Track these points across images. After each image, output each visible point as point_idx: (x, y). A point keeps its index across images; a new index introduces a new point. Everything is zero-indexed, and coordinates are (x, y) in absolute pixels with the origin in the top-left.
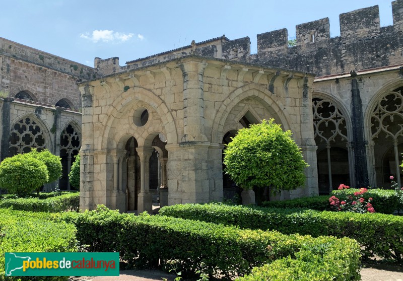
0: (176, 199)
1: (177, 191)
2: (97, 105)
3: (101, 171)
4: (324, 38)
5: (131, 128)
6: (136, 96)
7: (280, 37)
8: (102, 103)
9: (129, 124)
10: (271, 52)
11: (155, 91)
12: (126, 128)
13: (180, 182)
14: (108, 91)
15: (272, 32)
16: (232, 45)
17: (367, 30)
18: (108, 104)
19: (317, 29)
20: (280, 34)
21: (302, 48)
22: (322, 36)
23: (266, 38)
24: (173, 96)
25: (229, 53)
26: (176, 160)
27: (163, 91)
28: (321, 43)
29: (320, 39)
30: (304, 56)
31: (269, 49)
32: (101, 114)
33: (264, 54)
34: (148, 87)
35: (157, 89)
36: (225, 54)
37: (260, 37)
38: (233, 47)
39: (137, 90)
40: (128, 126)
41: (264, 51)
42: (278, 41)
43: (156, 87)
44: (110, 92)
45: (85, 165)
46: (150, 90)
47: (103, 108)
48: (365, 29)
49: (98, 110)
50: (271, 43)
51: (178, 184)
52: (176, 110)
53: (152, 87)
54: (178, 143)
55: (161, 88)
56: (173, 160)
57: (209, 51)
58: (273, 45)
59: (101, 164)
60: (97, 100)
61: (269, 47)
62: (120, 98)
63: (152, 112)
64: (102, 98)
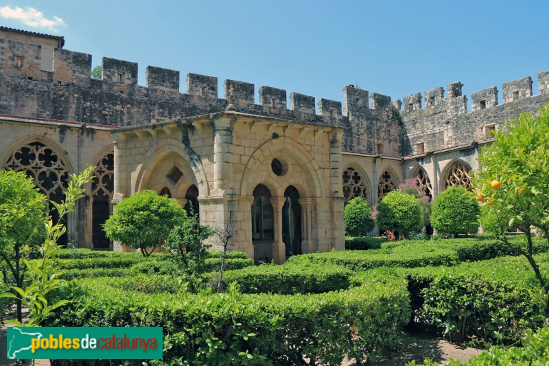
0: (324, 245)
2: (238, 144)
3: (244, 220)
4: (213, 96)
5: (270, 176)
6: (286, 146)
7: (173, 78)
8: (245, 143)
9: (268, 171)
10: (164, 92)
11: (305, 146)
12: (264, 175)
13: (327, 231)
14: (253, 131)
16: (117, 66)
17: (246, 102)
18: (253, 145)
19: (208, 85)
20: (174, 75)
21: (194, 98)
22: (212, 94)
23: (158, 73)
24: (321, 155)
25: (113, 74)
26: (324, 212)
27: (313, 148)
28: (210, 100)
29: (210, 96)
30: (199, 109)
31: (162, 88)
32: (244, 155)
33: (156, 91)
34: (299, 141)
35: (307, 145)
36: (108, 73)
37: (151, 70)
38: (118, 69)
39: (290, 141)
40: (266, 173)
41: (156, 87)
42: (171, 83)
43: (306, 143)
44: (255, 133)
45: (231, 212)
46: (300, 144)
47: (246, 149)
48: (244, 101)
49: (240, 150)
50: (164, 82)
52: (323, 169)
53: (302, 142)
54: (327, 197)
55: (311, 146)
56: (321, 211)
57: (84, 60)
58: (165, 84)
59: (244, 212)
60: (238, 137)
61: (161, 85)
62: (269, 144)
63: (293, 165)
64: (245, 138)
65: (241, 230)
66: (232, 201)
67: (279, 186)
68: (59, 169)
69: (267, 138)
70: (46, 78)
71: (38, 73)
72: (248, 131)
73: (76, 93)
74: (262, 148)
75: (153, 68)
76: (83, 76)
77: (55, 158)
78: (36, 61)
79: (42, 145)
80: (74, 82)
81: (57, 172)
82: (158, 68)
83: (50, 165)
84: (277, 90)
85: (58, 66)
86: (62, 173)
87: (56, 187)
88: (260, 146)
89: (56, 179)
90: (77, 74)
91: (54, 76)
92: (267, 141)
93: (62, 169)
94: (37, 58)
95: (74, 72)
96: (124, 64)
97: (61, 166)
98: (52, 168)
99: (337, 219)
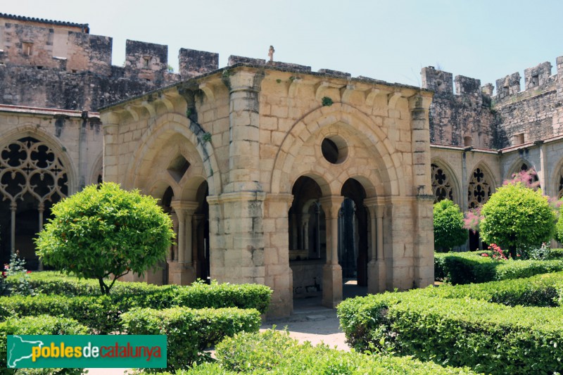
0: (402, 267)
1: (404, 257)
2: (268, 114)
3: (277, 231)
6: (345, 117)
7: (211, 62)
8: (278, 111)
9: (315, 156)
11: (373, 118)
12: (310, 162)
13: (407, 246)
14: (291, 94)
15: (202, 52)
16: (143, 49)
18: (291, 116)
20: (212, 58)
23: (192, 57)
24: (398, 132)
25: (138, 59)
26: (402, 217)
27: (386, 121)
32: (277, 130)
34: (364, 109)
35: (376, 116)
36: (132, 58)
37: (185, 53)
38: (144, 53)
39: (350, 109)
40: (313, 159)
41: (189, 73)
42: (209, 67)
43: (375, 113)
44: (294, 98)
45: (254, 218)
46: (366, 114)
47: (281, 121)
49: (270, 123)
50: (199, 66)
51: (405, 248)
52: (402, 152)
53: (369, 112)
54: (407, 196)
55: (383, 118)
56: (399, 217)
57: (103, 44)
58: (202, 69)
59: (276, 218)
60: (267, 103)
61: (196, 70)
62: (317, 113)
63: (355, 147)
64: (279, 104)
65: (272, 246)
66: (255, 201)
67: (334, 179)
68: (56, 170)
69: (314, 105)
70: (58, 67)
71: (49, 61)
72: (284, 94)
73: (93, 83)
74: (306, 119)
75: (186, 50)
76: (102, 62)
77: (51, 157)
78: (47, 47)
79: (36, 141)
80: (92, 70)
81: (53, 174)
82: (193, 51)
83: (45, 165)
84: (339, 73)
85: (72, 52)
86: (60, 175)
87: (52, 192)
88: (303, 117)
89: (52, 183)
90: (95, 61)
91: (68, 64)
92: (313, 110)
93: (60, 170)
94: (48, 44)
95: (91, 58)
96: (151, 46)
97: (59, 167)
98: (47, 169)
99: (423, 229)
